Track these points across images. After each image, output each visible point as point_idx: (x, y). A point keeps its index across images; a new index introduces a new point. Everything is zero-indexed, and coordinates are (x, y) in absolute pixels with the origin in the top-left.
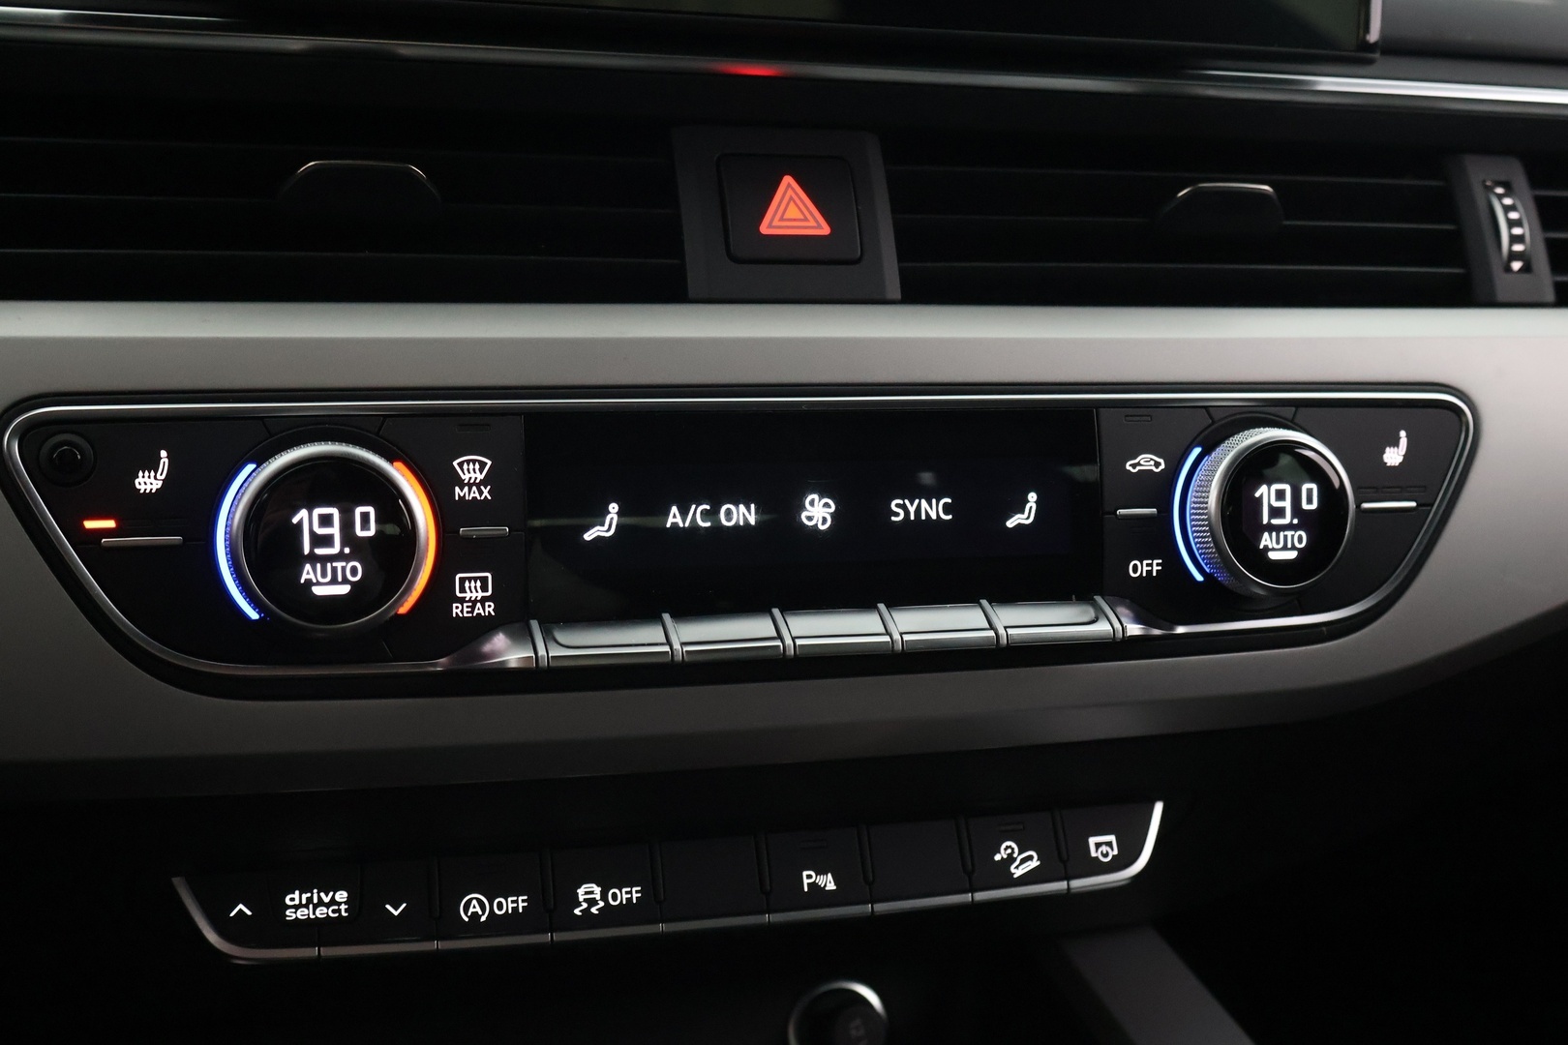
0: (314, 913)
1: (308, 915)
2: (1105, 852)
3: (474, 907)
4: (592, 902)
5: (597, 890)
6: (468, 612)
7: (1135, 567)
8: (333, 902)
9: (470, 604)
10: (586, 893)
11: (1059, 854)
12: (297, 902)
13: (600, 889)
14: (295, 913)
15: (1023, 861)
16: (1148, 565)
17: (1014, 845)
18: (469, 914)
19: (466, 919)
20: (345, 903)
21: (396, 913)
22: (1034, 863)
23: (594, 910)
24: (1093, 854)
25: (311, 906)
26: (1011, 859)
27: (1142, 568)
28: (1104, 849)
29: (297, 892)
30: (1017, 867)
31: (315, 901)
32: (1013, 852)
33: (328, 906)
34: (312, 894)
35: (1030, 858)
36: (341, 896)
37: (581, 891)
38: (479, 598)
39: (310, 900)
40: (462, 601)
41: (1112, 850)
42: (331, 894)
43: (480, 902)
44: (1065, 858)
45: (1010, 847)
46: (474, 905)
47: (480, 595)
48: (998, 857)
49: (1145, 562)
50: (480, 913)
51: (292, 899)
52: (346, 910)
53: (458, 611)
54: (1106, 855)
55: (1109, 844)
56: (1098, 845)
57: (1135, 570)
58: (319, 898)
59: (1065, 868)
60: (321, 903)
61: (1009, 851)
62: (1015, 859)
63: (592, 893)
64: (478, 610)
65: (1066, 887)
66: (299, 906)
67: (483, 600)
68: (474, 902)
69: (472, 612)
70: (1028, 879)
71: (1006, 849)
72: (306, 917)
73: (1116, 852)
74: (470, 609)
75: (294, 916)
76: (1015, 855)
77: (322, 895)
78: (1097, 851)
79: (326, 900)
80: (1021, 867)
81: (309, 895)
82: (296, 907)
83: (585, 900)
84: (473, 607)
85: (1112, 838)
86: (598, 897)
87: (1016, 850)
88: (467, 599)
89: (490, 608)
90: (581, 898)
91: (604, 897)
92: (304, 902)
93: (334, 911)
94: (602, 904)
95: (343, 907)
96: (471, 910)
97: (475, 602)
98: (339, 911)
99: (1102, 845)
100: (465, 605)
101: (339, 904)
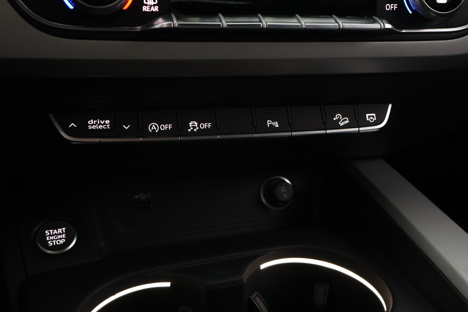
0: (98, 127)
1: (96, 127)
2: (371, 119)
3: (154, 127)
4: (194, 127)
5: (196, 123)
6: (149, 10)
7: (388, 6)
8: (105, 124)
9: (149, 7)
10: (192, 124)
11: (356, 119)
12: (92, 123)
13: (197, 123)
14: (92, 127)
15: (343, 121)
16: (392, 6)
17: (340, 115)
18: (152, 129)
19: (151, 131)
20: (109, 124)
21: (127, 128)
22: (347, 122)
23: (195, 130)
24: (368, 119)
25: (97, 125)
26: (339, 120)
27: (391, 7)
28: (371, 118)
29: (92, 120)
30: (341, 123)
31: (99, 123)
32: (340, 117)
33: (103, 125)
34: (97, 121)
35: (346, 120)
36: (107, 122)
37: (190, 124)
38: (152, 5)
39: (96, 123)
40: (146, 5)
41: (374, 119)
42: (104, 121)
43: (155, 125)
44: (358, 120)
45: (339, 116)
46: (153, 127)
47: (153, 3)
48: (335, 119)
49: (391, 5)
50: (156, 129)
51: (91, 122)
52: (109, 127)
53: (145, 9)
54: (372, 120)
55: (373, 116)
56: (369, 117)
57: (388, 8)
58: (100, 122)
59: (358, 124)
60: (100, 124)
61: (339, 117)
62: (341, 120)
63: (194, 124)
64: (152, 9)
65: (358, 130)
66: (93, 124)
67: (154, 5)
68: (154, 126)
69: (150, 9)
70: (344, 127)
71: (337, 116)
72: (95, 128)
73: (375, 119)
74: (149, 8)
75: (91, 128)
76: (341, 119)
77: (101, 121)
78: (369, 119)
79: (102, 123)
80: (342, 123)
81: (96, 121)
82: (92, 125)
83: (192, 127)
84: (150, 8)
85: (374, 115)
86: (196, 126)
87: (341, 117)
88: (148, 5)
89: (156, 9)
90: (191, 126)
91: (198, 126)
92: (95, 123)
93: (105, 127)
94: (198, 128)
95: (108, 125)
96: (153, 128)
97: (151, 6)
98: (107, 127)
99: (371, 117)
100: (148, 7)
101: (107, 124)
